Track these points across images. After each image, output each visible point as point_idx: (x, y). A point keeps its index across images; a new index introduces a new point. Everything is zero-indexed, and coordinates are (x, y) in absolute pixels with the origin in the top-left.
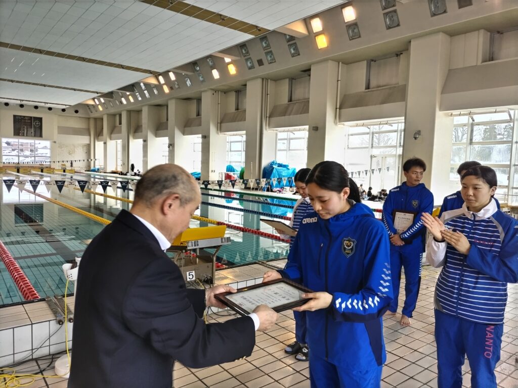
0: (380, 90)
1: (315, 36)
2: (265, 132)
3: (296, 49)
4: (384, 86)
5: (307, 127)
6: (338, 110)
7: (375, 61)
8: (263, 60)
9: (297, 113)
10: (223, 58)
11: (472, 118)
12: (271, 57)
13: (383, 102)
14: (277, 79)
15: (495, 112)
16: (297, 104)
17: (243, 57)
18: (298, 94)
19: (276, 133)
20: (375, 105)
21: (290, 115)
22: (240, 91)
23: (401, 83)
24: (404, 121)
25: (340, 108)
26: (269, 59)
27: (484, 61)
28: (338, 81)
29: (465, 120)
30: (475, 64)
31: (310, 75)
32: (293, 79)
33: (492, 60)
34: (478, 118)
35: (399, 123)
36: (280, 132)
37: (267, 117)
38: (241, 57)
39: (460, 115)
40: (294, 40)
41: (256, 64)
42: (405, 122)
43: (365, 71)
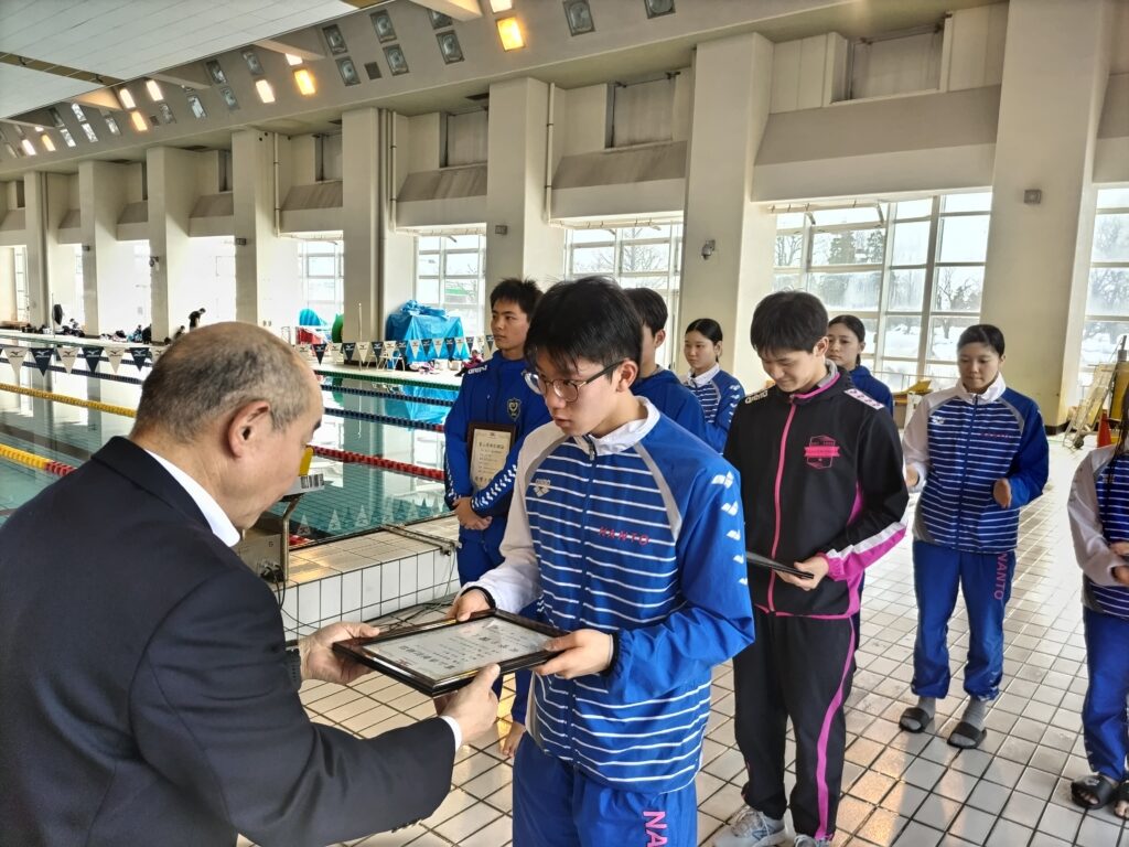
0: (635, 150)
1: (497, 21)
2: (388, 234)
3: (454, 45)
4: (643, 143)
5: (483, 226)
6: (549, 189)
7: (625, 86)
8: (380, 65)
9: (459, 195)
10: (283, 55)
11: (811, 218)
12: (397, 59)
13: (642, 178)
14: (413, 113)
15: (854, 206)
16: (460, 173)
17: (331, 55)
18: (462, 150)
19: (415, 238)
20: (627, 181)
21: (444, 197)
22: (326, 135)
23: (677, 138)
24: (682, 219)
25: (554, 187)
26: (394, 63)
27: (836, 99)
28: (548, 125)
29: (797, 220)
30: (819, 105)
31: (487, 109)
32: (450, 114)
33: (851, 98)
34: (822, 218)
35: (671, 224)
36: (423, 235)
37: (392, 200)
38: (326, 54)
39: (789, 210)
40: (450, 24)
41: (363, 74)
42: (685, 225)
43: (604, 106)
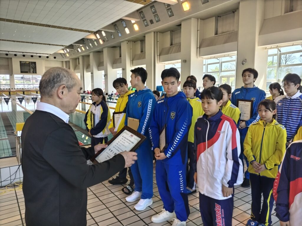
0: (223, 35)
1: (182, 3)
2: (157, 64)
3: (171, 12)
4: (225, 32)
5: (180, 60)
6: (198, 49)
7: (220, 17)
8: (153, 20)
9: (175, 52)
10: (131, 21)
11: (279, 50)
12: (157, 18)
13: (226, 42)
14: (163, 32)
15: (293, 45)
16: (175, 47)
17: (141, 19)
18: (175, 41)
19: (164, 65)
20: (220, 44)
21: (171, 53)
23: (236, 30)
24: (236, 54)
25: (200, 48)
26: (157, 19)
27: (286, 12)
28: (198, 31)
29: (275, 51)
30: (280, 15)
31: (181, 28)
32: (173, 31)
33: (292, 11)
34: (283, 50)
35: (234, 55)
36: (167, 64)
37: (158, 55)
39: (271, 48)
40: (170, 6)
41: (149, 23)
43: (214, 23)
